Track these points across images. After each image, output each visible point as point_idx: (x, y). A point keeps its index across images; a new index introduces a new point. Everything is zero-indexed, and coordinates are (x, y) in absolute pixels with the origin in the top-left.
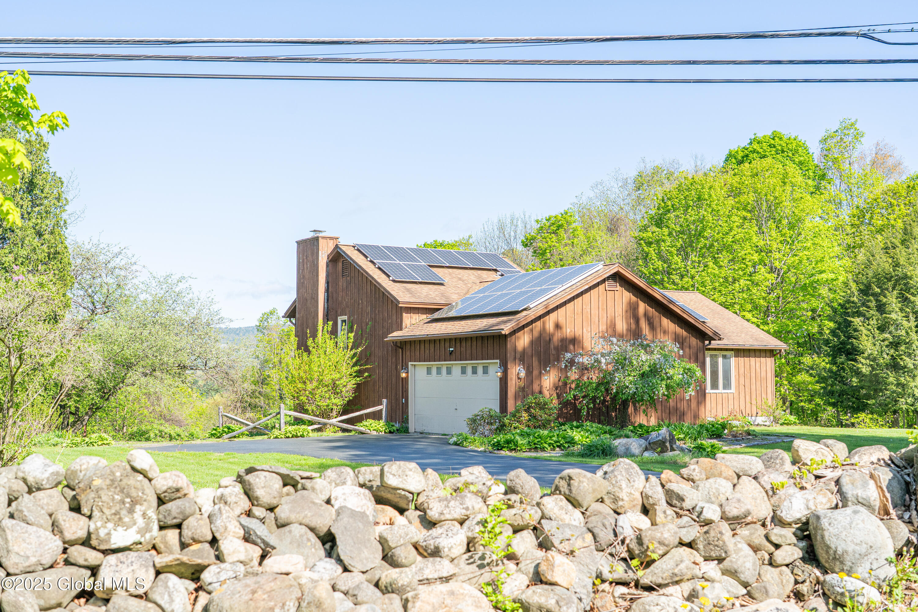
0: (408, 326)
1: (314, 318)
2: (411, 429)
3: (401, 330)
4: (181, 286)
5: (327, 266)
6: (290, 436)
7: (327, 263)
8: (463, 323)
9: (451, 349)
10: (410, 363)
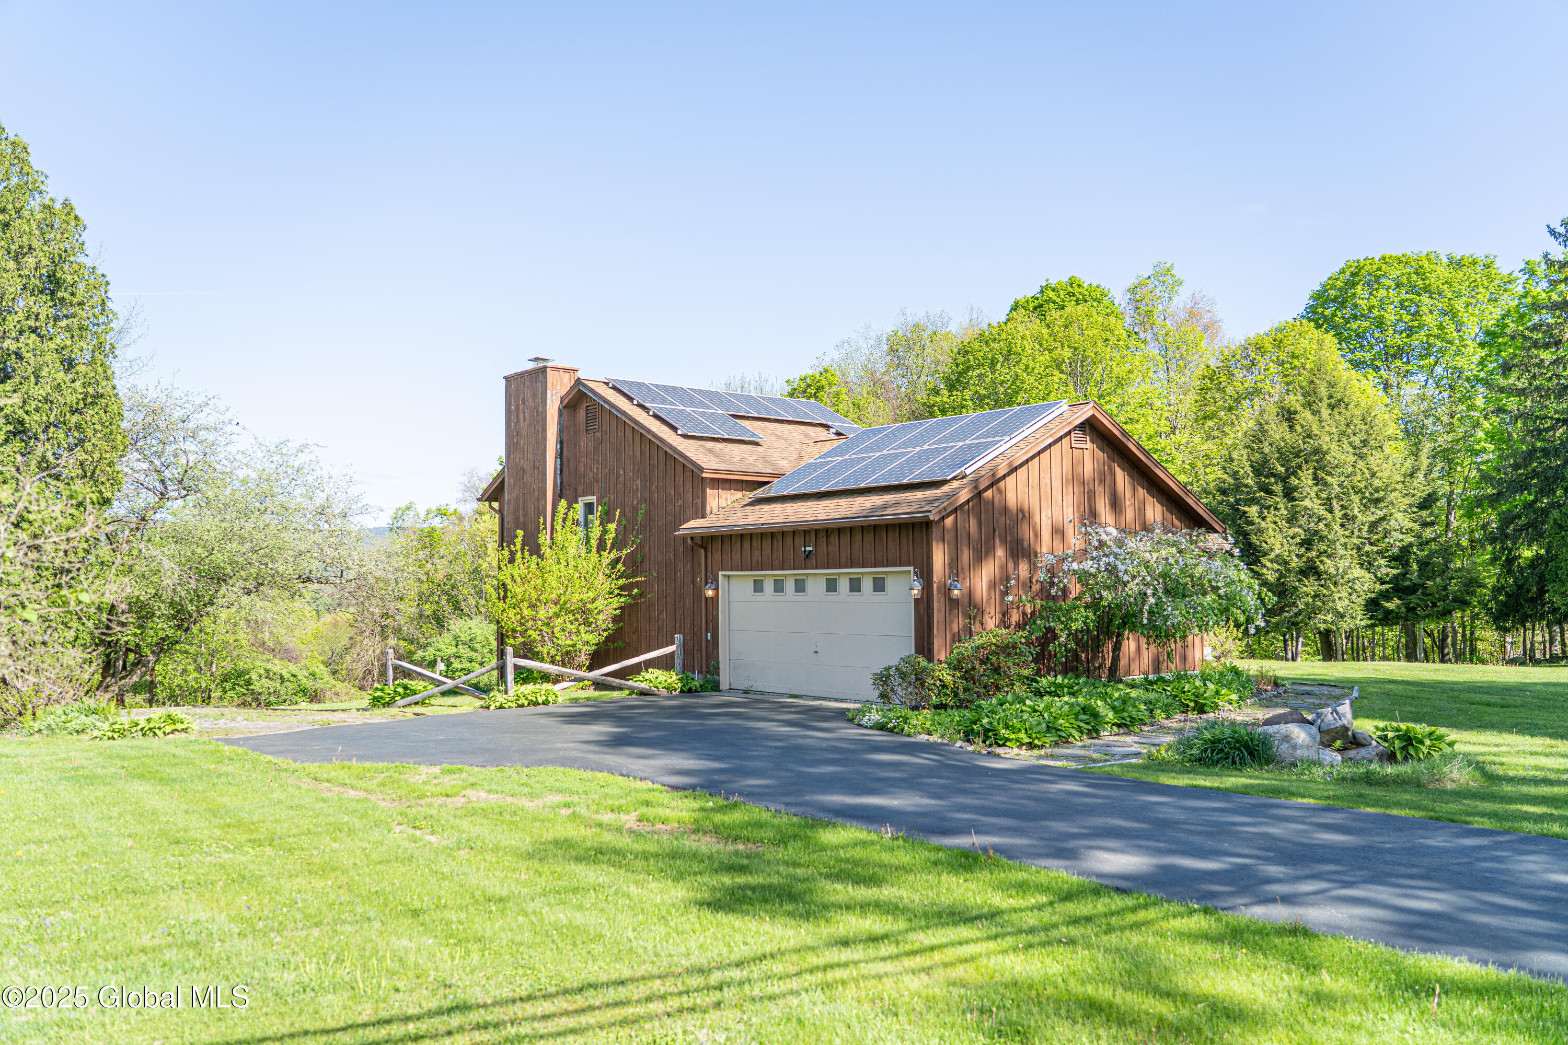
0: (715, 510)
1: (538, 499)
2: (724, 685)
3: (703, 516)
4: (303, 458)
5: (560, 414)
6: (526, 703)
7: (560, 410)
8: (827, 503)
9: (808, 549)
10: (720, 573)
